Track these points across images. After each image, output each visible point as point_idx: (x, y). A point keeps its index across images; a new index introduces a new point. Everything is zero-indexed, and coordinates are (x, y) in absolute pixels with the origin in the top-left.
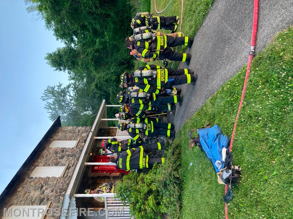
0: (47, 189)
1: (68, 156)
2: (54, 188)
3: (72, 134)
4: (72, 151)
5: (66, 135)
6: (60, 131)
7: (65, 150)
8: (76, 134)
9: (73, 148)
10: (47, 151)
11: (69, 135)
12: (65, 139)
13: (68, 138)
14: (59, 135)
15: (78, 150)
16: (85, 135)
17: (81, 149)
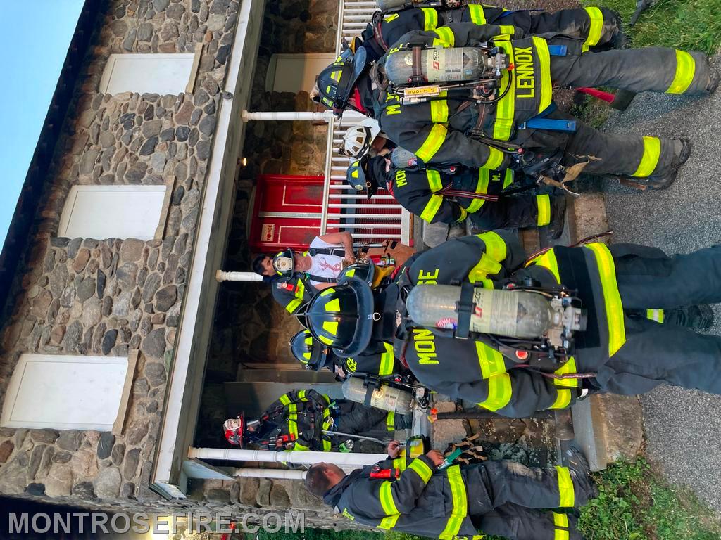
0: (118, 291)
1: (171, 135)
2: (142, 289)
3: (173, 21)
4: (181, 114)
5: (151, 25)
6: (127, 7)
7: (155, 104)
8: (187, 18)
9: (182, 97)
10: (94, 112)
11: (163, 26)
12: (150, 44)
13: (161, 42)
14: (125, 26)
15: (203, 107)
16: (221, 23)
17: (210, 102)
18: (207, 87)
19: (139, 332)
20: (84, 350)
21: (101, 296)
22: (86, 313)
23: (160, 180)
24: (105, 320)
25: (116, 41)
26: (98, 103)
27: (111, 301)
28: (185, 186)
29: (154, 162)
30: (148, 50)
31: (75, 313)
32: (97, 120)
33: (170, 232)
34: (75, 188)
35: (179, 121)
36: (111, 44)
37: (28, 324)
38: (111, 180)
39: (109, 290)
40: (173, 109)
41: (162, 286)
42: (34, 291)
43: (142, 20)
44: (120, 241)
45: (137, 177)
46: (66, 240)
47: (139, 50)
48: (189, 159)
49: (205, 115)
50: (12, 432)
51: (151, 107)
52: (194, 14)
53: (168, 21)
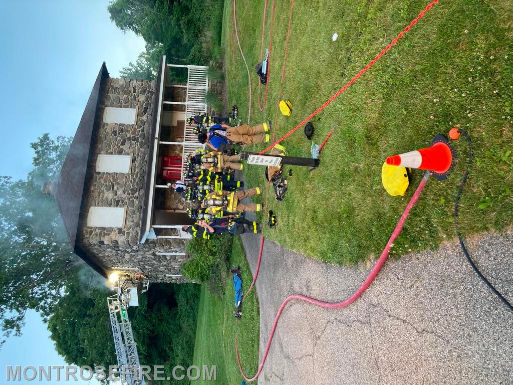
0: (118, 189)
1: (130, 139)
2: (126, 188)
3: (127, 96)
4: (133, 132)
5: (119, 98)
6: (110, 89)
7: (124, 128)
8: (132, 95)
9: (133, 125)
10: (103, 130)
11: (123, 98)
12: (120, 104)
13: (123, 104)
14: (110, 97)
15: (140, 130)
16: (144, 98)
17: (142, 128)
18: (141, 123)
19: (126, 200)
20: (110, 205)
21: (113, 190)
22: (109, 195)
23: (128, 154)
24: (115, 197)
25: (108, 103)
26: (104, 126)
27: (116, 192)
28: (136, 156)
29: (126, 147)
30: (119, 107)
31: (106, 195)
32: (104, 132)
33: (133, 171)
34: (99, 155)
35: (132, 134)
36: (106, 104)
37: (92, 198)
38: (111, 153)
39: (115, 188)
40: (130, 129)
41: (132, 187)
42: (92, 188)
43: (115, 95)
44: (117, 173)
45: (120, 152)
46: (99, 173)
47: (116, 106)
48: (137, 147)
49: (141, 132)
50: (92, 228)
51: (122, 128)
52: (134, 94)
53: (125, 96)
